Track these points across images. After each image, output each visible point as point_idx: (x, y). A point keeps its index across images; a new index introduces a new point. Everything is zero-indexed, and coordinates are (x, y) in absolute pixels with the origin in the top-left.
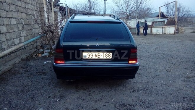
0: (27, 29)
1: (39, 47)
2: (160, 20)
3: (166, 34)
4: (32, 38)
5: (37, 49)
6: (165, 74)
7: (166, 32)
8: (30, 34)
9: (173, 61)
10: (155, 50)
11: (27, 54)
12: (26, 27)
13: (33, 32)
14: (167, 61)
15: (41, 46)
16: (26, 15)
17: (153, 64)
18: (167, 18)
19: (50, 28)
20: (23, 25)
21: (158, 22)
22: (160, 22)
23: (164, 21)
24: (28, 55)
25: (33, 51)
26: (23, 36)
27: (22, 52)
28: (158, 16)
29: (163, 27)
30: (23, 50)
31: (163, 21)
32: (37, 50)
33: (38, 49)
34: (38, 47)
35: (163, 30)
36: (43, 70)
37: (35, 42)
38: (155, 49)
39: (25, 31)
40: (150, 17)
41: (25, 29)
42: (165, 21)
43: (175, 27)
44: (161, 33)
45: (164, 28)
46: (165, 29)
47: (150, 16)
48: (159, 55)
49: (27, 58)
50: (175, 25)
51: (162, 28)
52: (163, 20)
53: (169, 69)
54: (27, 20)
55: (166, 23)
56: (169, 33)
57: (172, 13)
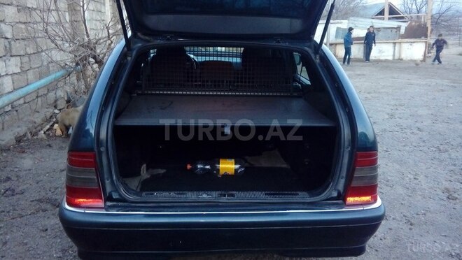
0: (22, 53)
1: (62, 104)
2: (387, 23)
3: (402, 60)
4: (40, 78)
5: (56, 107)
6: (443, 209)
7: (404, 56)
8: (33, 66)
9: (453, 155)
10: (392, 116)
11: (19, 129)
12: (17, 47)
13: (42, 61)
14: (437, 155)
15: (68, 101)
16: (19, 11)
17: (398, 167)
18: (403, 18)
19: (93, 49)
20: (9, 42)
21: (384, 28)
22: (389, 30)
23: (399, 28)
24: (22, 130)
25: (43, 116)
26: (7, 74)
27: (3, 124)
28: (382, 13)
29: (395, 43)
30: (7, 118)
31: (396, 27)
32: (56, 111)
33: (60, 110)
34: (59, 102)
35: (395, 49)
36: (56, 188)
37: (51, 89)
38: (390, 112)
39: (13, 59)
40: (362, 17)
41: (14, 52)
42: (402, 28)
43: (426, 42)
44: (390, 58)
45: (397, 45)
46: (400, 47)
47: (362, 12)
48: (408, 131)
49: (19, 140)
50: (426, 36)
51: (392, 45)
52: (395, 24)
53: (447, 184)
54: (23, 26)
55: (402, 31)
56: (409, 59)
57: (414, 7)
